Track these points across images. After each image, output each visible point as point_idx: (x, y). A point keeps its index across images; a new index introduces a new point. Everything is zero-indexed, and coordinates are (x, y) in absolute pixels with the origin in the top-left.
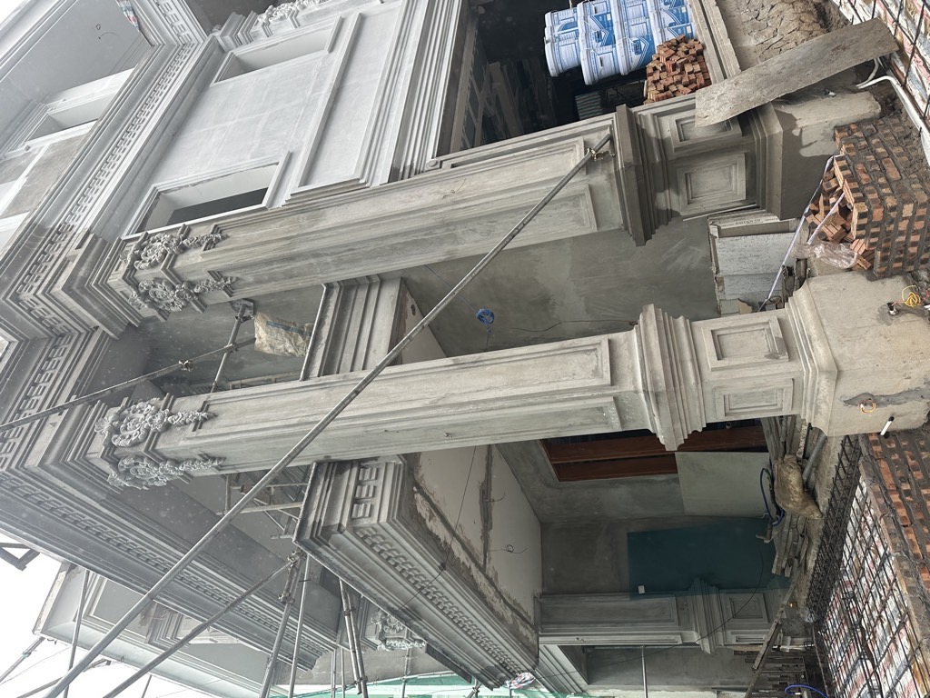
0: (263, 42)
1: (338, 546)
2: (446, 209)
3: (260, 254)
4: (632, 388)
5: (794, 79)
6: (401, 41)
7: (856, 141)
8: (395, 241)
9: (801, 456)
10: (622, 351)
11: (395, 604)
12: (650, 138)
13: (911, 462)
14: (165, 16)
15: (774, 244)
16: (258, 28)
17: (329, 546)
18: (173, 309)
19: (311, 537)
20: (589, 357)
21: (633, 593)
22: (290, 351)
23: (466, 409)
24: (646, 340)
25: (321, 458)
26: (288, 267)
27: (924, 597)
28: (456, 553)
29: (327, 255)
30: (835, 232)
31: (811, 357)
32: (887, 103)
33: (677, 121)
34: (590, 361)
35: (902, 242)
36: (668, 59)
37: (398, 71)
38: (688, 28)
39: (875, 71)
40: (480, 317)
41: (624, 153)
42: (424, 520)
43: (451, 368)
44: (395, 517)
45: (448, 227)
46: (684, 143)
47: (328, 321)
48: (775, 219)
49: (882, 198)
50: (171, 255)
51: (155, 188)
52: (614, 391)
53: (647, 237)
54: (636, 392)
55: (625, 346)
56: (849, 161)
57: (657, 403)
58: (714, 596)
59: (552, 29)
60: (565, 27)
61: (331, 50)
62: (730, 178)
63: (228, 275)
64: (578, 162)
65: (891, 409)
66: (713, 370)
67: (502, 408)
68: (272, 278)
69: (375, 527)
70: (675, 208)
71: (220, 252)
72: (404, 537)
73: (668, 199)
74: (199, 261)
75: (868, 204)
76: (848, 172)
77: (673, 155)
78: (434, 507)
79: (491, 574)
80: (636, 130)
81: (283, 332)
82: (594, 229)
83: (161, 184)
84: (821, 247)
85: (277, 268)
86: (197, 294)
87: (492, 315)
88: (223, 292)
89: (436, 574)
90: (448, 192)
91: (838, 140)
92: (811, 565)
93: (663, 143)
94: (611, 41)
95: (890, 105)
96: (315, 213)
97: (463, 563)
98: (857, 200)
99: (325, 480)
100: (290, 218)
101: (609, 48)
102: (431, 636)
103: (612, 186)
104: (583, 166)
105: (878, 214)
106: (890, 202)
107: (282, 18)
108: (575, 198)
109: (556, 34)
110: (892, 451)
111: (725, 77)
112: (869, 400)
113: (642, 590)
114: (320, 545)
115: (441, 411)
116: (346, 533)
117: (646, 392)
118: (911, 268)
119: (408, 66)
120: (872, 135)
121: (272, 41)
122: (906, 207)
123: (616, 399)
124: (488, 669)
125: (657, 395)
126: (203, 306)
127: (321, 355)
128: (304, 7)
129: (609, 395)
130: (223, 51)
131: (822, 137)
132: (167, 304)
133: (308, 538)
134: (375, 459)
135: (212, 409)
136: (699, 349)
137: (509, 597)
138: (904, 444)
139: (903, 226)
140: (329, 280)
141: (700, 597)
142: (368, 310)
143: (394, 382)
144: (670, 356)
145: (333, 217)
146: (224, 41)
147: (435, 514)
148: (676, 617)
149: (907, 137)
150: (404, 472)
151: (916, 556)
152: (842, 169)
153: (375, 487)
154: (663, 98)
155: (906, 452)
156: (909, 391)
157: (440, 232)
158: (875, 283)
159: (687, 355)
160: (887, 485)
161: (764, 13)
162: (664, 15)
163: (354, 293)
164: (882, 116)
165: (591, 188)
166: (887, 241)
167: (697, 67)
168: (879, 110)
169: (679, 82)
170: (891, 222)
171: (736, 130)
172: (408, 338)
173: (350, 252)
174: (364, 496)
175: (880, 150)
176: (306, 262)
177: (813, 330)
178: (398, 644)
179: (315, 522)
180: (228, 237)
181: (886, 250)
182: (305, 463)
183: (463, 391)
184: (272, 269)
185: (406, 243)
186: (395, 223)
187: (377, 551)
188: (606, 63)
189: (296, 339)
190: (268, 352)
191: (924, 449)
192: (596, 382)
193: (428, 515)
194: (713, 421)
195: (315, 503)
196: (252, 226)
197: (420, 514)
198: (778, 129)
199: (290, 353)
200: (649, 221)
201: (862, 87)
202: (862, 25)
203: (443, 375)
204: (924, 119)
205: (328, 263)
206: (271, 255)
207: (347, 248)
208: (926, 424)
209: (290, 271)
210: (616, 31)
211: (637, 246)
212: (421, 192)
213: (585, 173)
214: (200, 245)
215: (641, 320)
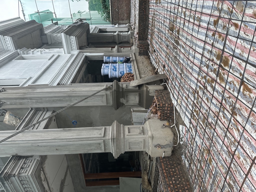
0: (31, 55)
1: (12, 182)
2: (70, 93)
3: (14, 96)
4: (108, 138)
6: (68, 61)
7: (159, 93)
8: (54, 99)
9: (148, 172)
10: (108, 130)
12: (120, 87)
13: (168, 164)
14: (5, 43)
15: (144, 115)
16: (31, 52)
17: (9, 182)
19: (4, 176)
22: (14, 124)
23: (64, 141)
24: (113, 128)
25: (14, 154)
26: (21, 101)
29: (34, 99)
30: (155, 110)
31: (148, 134)
33: (126, 85)
34: (99, 132)
35: (166, 112)
36: (126, 76)
37: (65, 67)
38: (131, 72)
40: (73, 123)
41: (114, 88)
42: (42, 180)
43: (62, 131)
44: (33, 174)
46: (127, 89)
47: (29, 117)
48: (144, 109)
49: (162, 102)
52: (104, 138)
53: (117, 109)
54: (109, 139)
55: (109, 129)
57: (113, 142)
59: (104, 66)
60: (106, 67)
61: (49, 60)
62: (136, 98)
63: (2, 101)
65: (164, 149)
66: (127, 135)
67: (74, 141)
68: (15, 104)
69: (26, 176)
70: (124, 103)
71: (2, 94)
72: (34, 182)
73: (122, 100)
75: (160, 103)
77: (124, 91)
78: (46, 178)
80: (118, 86)
81: (14, 117)
82: (106, 104)
84: (152, 114)
85: (18, 101)
87: (77, 122)
90: (72, 90)
91: (156, 92)
93: (123, 88)
94: (116, 71)
95: (166, 88)
98: (158, 102)
99: (14, 161)
100: (26, 89)
101: (115, 72)
103: (111, 95)
104: (105, 89)
105: (161, 105)
106: (164, 103)
107: (38, 51)
108: (102, 96)
109: (104, 67)
110: (165, 161)
111: (137, 79)
112: (159, 146)
114: (6, 180)
115: (56, 141)
116: (16, 177)
117: (111, 139)
118: (168, 119)
119: (68, 66)
120: (162, 92)
121: (33, 55)
122: (166, 104)
123: (104, 141)
125: (114, 139)
127: (24, 125)
128: (44, 50)
129: (102, 140)
130: (19, 54)
131: (153, 92)
133: (3, 176)
134: (32, 156)
136: (125, 131)
138: (167, 159)
139: (166, 108)
140: (32, 107)
142: (41, 117)
143: (44, 133)
144: (118, 131)
145: (39, 90)
146: (20, 52)
147: (46, 180)
149: (168, 93)
150: (40, 162)
151: (168, 184)
152: (156, 97)
153: (29, 165)
154: (124, 82)
155: (167, 161)
156: (167, 145)
157: (67, 98)
158: (161, 121)
159: (122, 132)
160: (163, 168)
161: (146, 72)
162: (127, 69)
163: (38, 112)
164: (164, 90)
165: (106, 94)
166: (163, 111)
167: (132, 78)
168: (163, 88)
169: (128, 80)
170: (164, 107)
171: (138, 88)
173: (41, 100)
174: (25, 167)
175: (163, 95)
176: (27, 101)
177: (149, 129)
179: (6, 172)
180: (6, 91)
181: (163, 114)
182: (8, 156)
183: (64, 136)
184: (16, 101)
185: (57, 100)
186: (56, 94)
187: (24, 187)
188: (114, 74)
189: (17, 120)
190: (7, 123)
191: (171, 161)
192: (100, 136)
193: (44, 179)
194: (126, 151)
195: (9, 167)
196: (14, 90)
197: (41, 178)
198: (145, 89)
199: (14, 125)
200: (118, 105)
201: (161, 84)
202: (162, 74)
203: (59, 132)
204: (171, 90)
205: (33, 102)
206: (18, 97)
207: (40, 98)
208: (172, 155)
209: (22, 102)
210: (117, 69)
211: (115, 110)
212: (65, 89)
213: (105, 91)
215: (113, 124)
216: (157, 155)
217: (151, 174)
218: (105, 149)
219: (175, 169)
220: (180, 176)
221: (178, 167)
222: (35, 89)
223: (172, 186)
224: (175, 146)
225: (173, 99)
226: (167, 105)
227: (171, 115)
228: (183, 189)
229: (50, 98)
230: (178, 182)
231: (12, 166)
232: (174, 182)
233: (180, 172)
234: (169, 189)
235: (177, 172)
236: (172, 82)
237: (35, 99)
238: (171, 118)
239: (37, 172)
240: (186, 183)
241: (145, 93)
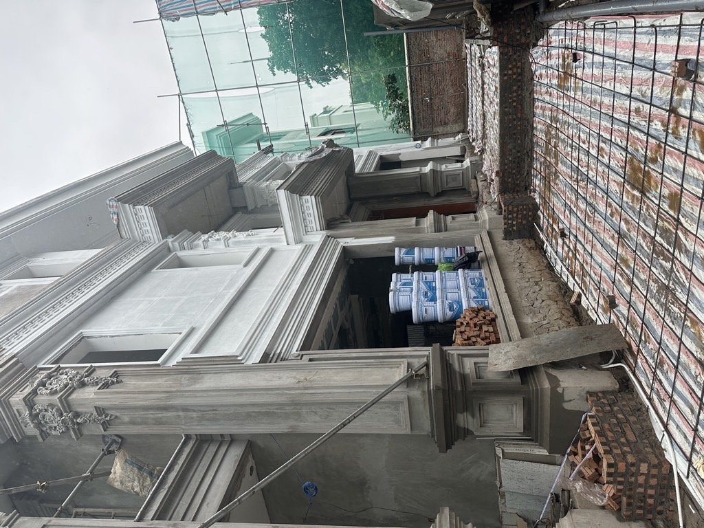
0: (200, 251)
2: (298, 392)
3: (141, 401)
5: (558, 352)
6: (294, 270)
7: (602, 405)
8: (251, 409)
12: (455, 371)
14: (138, 222)
15: (544, 472)
16: (200, 242)
18: (53, 433)
22: (136, 490)
26: (160, 415)
29: (194, 411)
30: (590, 473)
32: (623, 383)
33: (475, 363)
35: (641, 493)
36: (471, 319)
37: (288, 288)
38: (486, 302)
39: (613, 358)
40: (306, 489)
41: (435, 378)
45: (295, 406)
46: (479, 380)
47: (177, 468)
48: (544, 452)
49: (624, 454)
50: (70, 388)
51: (81, 333)
53: (448, 447)
56: (599, 420)
59: (396, 283)
60: (404, 284)
61: (246, 265)
62: (512, 413)
63: (110, 412)
64: (401, 377)
68: (144, 422)
70: (471, 428)
71: (111, 393)
73: (465, 420)
74: (91, 397)
75: (614, 457)
76: (598, 428)
77: (470, 387)
80: (447, 367)
81: (136, 471)
82: (408, 431)
83: (87, 331)
84: (581, 483)
85: (151, 414)
86: (78, 424)
87: (316, 489)
88: (101, 426)
90: (302, 378)
91: (590, 402)
93: (464, 377)
94: (434, 299)
95: (625, 385)
96: (195, 376)
98: (606, 452)
100: (176, 376)
101: (432, 303)
103: (424, 400)
104: (405, 381)
105: (622, 467)
106: (630, 458)
107: (218, 240)
108: (396, 404)
109: (398, 287)
111: (510, 340)
118: (650, 516)
119: (295, 286)
120: (614, 404)
121: (207, 252)
122: (642, 465)
126: (79, 434)
127: (161, 500)
128: (235, 236)
130: (169, 251)
131: (578, 397)
132: (51, 428)
139: (641, 480)
140: (189, 432)
142: (213, 464)
145: (209, 382)
146: (173, 245)
149: (639, 410)
152: (594, 425)
154: (466, 345)
157: (288, 409)
158: (622, 524)
161: (537, 303)
162: (471, 291)
163: (206, 446)
164: (620, 391)
165: (409, 399)
166: (630, 490)
167: (491, 329)
168: (617, 386)
169: (478, 336)
170: (632, 475)
171: (517, 379)
172: (239, 500)
173: (214, 412)
175: (620, 416)
176: (175, 414)
180: (122, 382)
181: (629, 497)
184: (147, 414)
185: (260, 413)
186: (255, 395)
188: (429, 312)
189: (144, 480)
190: (117, 487)
198: (547, 384)
199: (135, 492)
200: (450, 434)
201: (605, 367)
202: (603, 325)
204: (650, 399)
205: (193, 418)
206: (149, 403)
207: (212, 409)
209: (161, 418)
210: (438, 294)
211: (440, 452)
212: (282, 375)
213: (406, 386)
214: (97, 384)
215: (437, 520)
225: (666, 443)
226: (644, 468)
227: (662, 503)
229: (239, 408)
236: (655, 373)
237: (196, 409)
238: (660, 513)
241: (547, 400)
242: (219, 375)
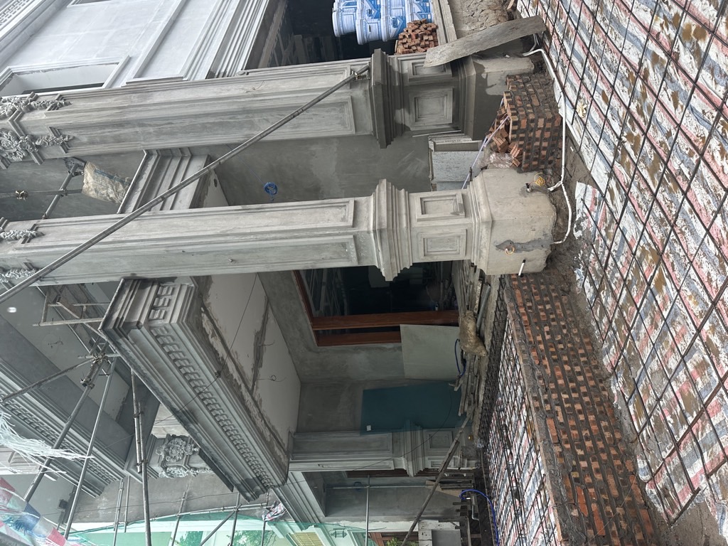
1: (136, 341)
2: (247, 99)
3: (95, 118)
4: (366, 229)
5: (486, 43)
7: (518, 84)
8: (205, 120)
9: (476, 312)
10: (363, 208)
11: (177, 405)
12: (394, 72)
13: (534, 291)
15: (468, 159)
17: (128, 339)
18: (15, 159)
19: (114, 328)
20: (340, 211)
21: (363, 431)
22: (111, 196)
23: (248, 237)
24: (379, 200)
25: (128, 275)
26: (117, 133)
27: (532, 365)
28: (231, 370)
29: (150, 125)
30: (502, 142)
31: (478, 215)
32: (538, 65)
33: (413, 64)
34: (340, 213)
35: (537, 146)
36: (413, 31)
37: (223, 15)
38: (429, 15)
39: (534, 46)
40: (266, 189)
41: (376, 76)
42: (208, 335)
43: (240, 212)
44: (184, 321)
45: (247, 113)
46: (415, 76)
47: (145, 176)
48: (469, 140)
49: (527, 114)
50: (19, 112)
51: (9, 69)
52: (354, 230)
53: (388, 143)
54: (369, 232)
55: (365, 205)
56: (512, 94)
57: (381, 238)
58: (419, 432)
59: (339, 4)
60: (348, 5)
62: (443, 106)
63: (67, 133)
64: (345, 78)
65: (524, 254)
66: (419, 220)
67: (275, 239)
68: (103, 142)
69: (167, 327)
70: (408, 124)
71: (63, 113)
72: (190, 340)
73: (402, 116)
74: (43, 118)
75: (519, 117)
76: (511, 100)
77: (407, 83)
78: (217, 331)
79: (256, 398)
80: (387, 68)
81: (108, 179)
82: (353, 132)
83: (16, 67)
84: (494, 155)
85: (108, 132)
86: (38, 147)
87: (276, 188)
88: (61, 147)
89: (212, 379)
90: (249, 89)
91: (508, 83)
92: (481, 398)
93: (402, 76)
94: (378, 16)
95: (540, 66)
96: (144, 94)
97: (235, 380)
98: (513, 114)
99: (130, 291)
100: (124, 96)
101: (376, 20)
102: (204, 441)
103: (366, 99)
104: (348, 82)
105: (524, 123)
106: (531, 117)
108: (341, 104)
109: (341, 7)
110: (524, 284)
111: (447, 42)
112: (510, 245)
113: (369, 428)
114: (121, 337)
115: (228, 238)
116: (143, 329)
117: (375, 231)
118: (543, 166)
120: (528, 82)
122: (540, 120)
123: (355, 237)
124: (247, 480)
125: (381, 231)
126: (42, 160)
127: (137, 199)
129: (350, 234)
131: (499, 82)
132: (10, 154)
133: (111, 328)
134: (172, 279)
135: (40, 230)
136: (411, 209)
137: (269, 422)
138: (531, 280)
139: (538, 134)
140: (149, 147)
141: (409, 433)
142: (178, 173)
143: (195, 218)
144: (392, 210)
145: (158, 97)
147: (217, 335)
148: (391, 447)
149: (547, 84)
151: (530, 342)
152: (507, 98)
153: (170, 300)
154: (407, 53)
155: (532, 285)
156: (534, 241)
157: (241, 118)
158: (521, 175)
159: (404, 211)
160: (518, 303)
161: (477, 13)
162: (415, 6)
163: (168, 161)
164: (535, 72)
165: (352, 99)
166: (529, 144)
167: (431, 38)
168: (533, 68)
169: (418, 45)
170: (531, 131)
171: (449, 72)
173: (169, 126)
174: (160, 304)
175: (531, 90)
176: (131, 130)
177: (481, 200)
178: (177, 471)
179: (118, 318)
180: (70, 104)
181: (528, 151)
182: (115, 279)
183: (247, 226)
184: (104, 133)
185: (214, 123)
186: (207, 105)
187: (167, 351)
188: (373, 29)
189: (117, 186)
190: (93, 196)
191: (542, 284)
192: (342, 224)
193: (211, 333)
194: (417, 261)
195: (120, 306)
196: (92, 99)
197: (204, 329)
198: (473, 73)
199: (111, 198)
200: (390, 131)
201: (525, 55)
202: (529, 19)
203: (233, 216)
204: (556, 72)
205: (150, 133)
206: (104, 119)
207: (167, 122)
208: (546, 268)
209: (119, 136)
210: (383, 11)
211: (381, 148)
212: (230, 87)
213: (349, 87)
214: (45, 107)
215: (377, 190)
216: (505, 270)
217: (485, 318)
218: (359, 259)
219: (553, 305)
220: (567, 323)
221: (563, 299)
222: (147, 94)
223: (542, 347)
224: (557, 243)
225: (561, 103)
226: (541, 123)
227: (552, 154)
228: (572, 353)
229: (193, 120)
230: (559, 337)
231: (127, 302)
232: (548, 337)
233: (568, 312)
234: (534, 354)
235: (559, 311)
236: (562, 44)
237: (152, 123)
238: (550, 162)
239: (191, 315)
240: (581, 340)
241: (473, 87)
242: (168, 92)
